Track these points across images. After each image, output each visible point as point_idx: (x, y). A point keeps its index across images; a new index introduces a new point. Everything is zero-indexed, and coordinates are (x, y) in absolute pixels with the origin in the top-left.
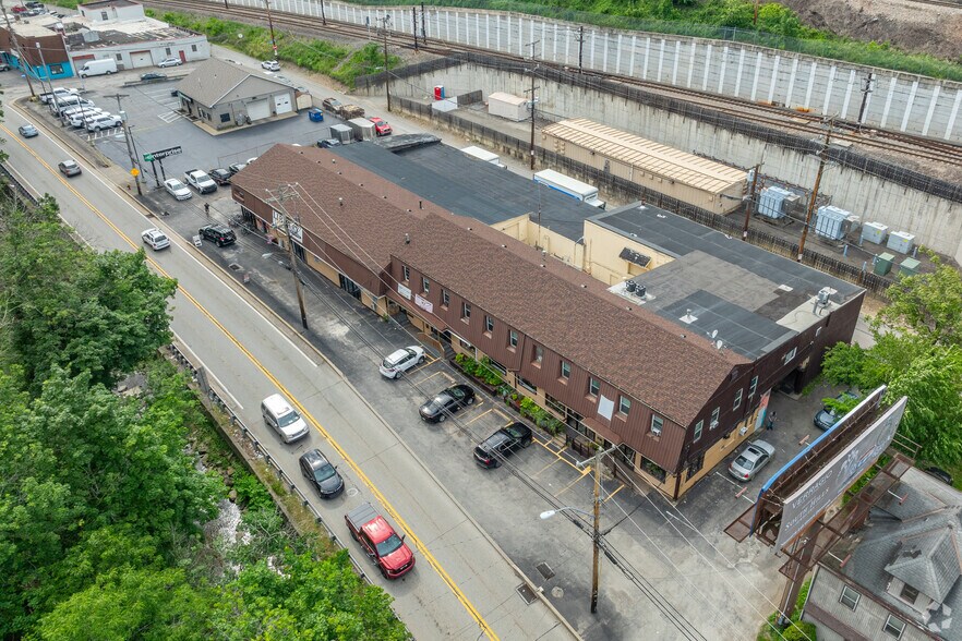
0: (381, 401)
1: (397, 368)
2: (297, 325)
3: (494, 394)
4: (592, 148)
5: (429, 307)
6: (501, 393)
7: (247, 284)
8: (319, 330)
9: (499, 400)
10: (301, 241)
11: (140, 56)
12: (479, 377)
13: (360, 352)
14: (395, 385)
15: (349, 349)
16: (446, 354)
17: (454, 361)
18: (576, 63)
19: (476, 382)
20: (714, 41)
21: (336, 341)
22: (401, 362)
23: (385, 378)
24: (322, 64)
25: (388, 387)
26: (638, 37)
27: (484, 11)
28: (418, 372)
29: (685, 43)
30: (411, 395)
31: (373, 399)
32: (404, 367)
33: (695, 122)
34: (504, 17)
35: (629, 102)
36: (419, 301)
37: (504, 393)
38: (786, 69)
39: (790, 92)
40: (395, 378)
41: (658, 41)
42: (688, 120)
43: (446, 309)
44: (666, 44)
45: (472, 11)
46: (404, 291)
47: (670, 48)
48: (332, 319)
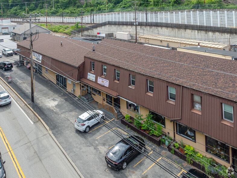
0: (74, 150)
1: (87, 124)
2: (28, 100)
3: (159, 143)
4: (161, 39)
5: (106, 83)
6: (164, 143)
7: (9, 83)
8: (40, 103)
9: (163, 149)
10: (40, 62)
11: (5, 29)
12: (144, 130)
13: (63, 116)
14: (85, 138)
15: (56, 113)
16: (118, 116)
17: (124, 120)
18: (145, 21)
19: (143, 135)
20: (193, 10)
21: (49, 109)
22: (89, 119)
23: (78, 132)
24: (61, 30)
25: (79, 139)
26: (165, 13)
27: (112, 13)
28: (100, 128)
29: (182, 12)
30: (97, 145)
31: (68, 148)
32: (91, 123)
33: (196, 31)
34: (119, 14)
35: (168, 28)
36: (100, 81)
37: (167, 143)
38: (223, 15)
39: (226, 22)
40: (85, 132)
41: (172, 13)
42: (193, 31)
43: (118, 82)
44: (175, 13)
45: (108, 13)
46: (91, 76)
47: (177, 15)
48: (49, 98)
